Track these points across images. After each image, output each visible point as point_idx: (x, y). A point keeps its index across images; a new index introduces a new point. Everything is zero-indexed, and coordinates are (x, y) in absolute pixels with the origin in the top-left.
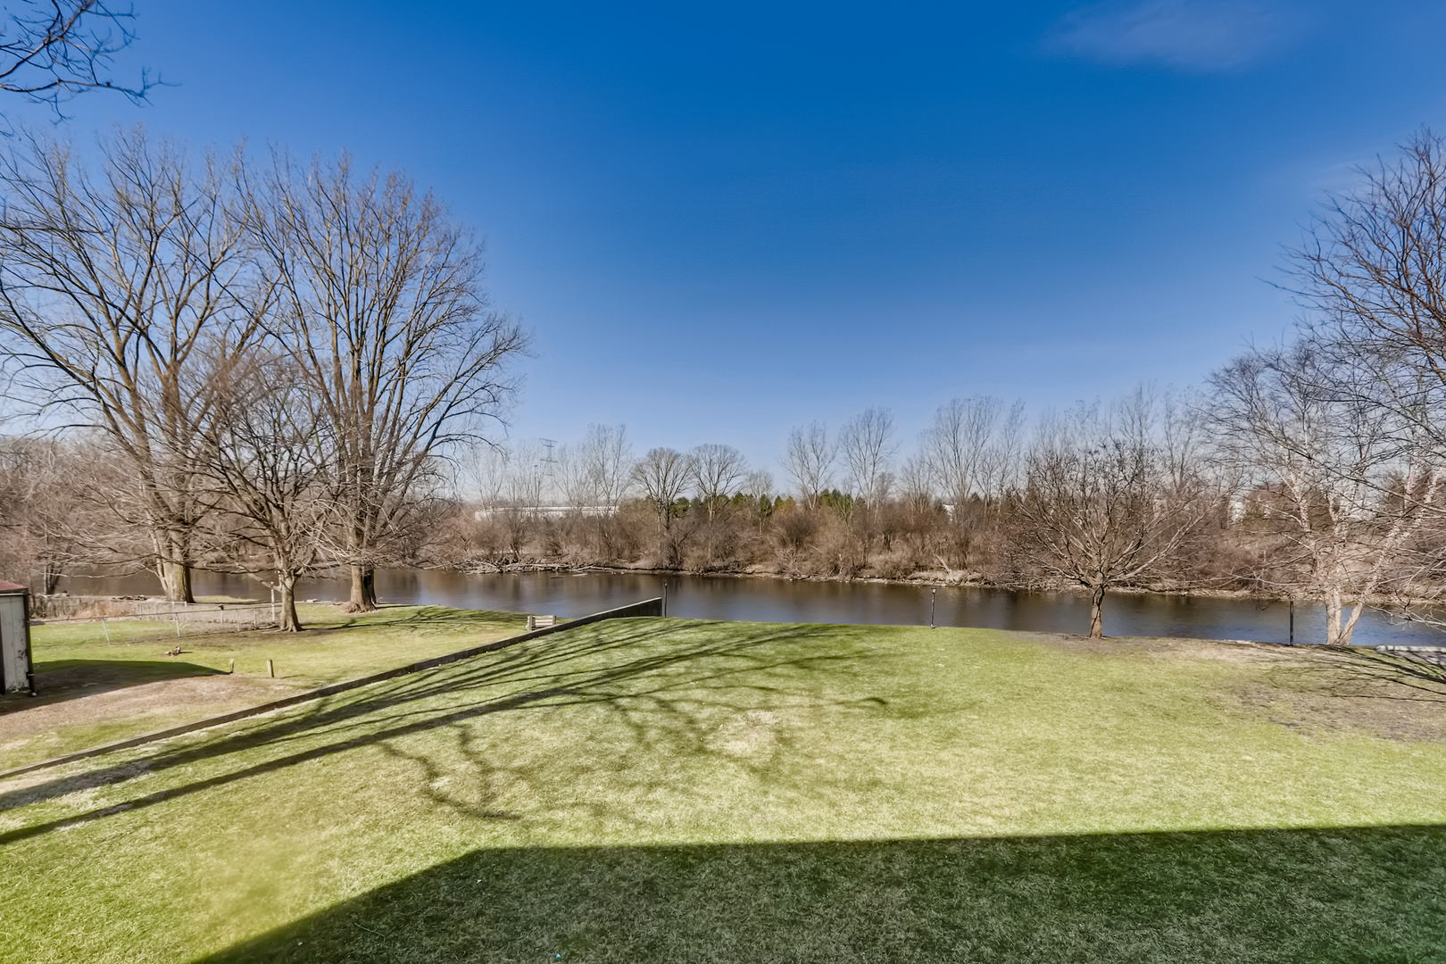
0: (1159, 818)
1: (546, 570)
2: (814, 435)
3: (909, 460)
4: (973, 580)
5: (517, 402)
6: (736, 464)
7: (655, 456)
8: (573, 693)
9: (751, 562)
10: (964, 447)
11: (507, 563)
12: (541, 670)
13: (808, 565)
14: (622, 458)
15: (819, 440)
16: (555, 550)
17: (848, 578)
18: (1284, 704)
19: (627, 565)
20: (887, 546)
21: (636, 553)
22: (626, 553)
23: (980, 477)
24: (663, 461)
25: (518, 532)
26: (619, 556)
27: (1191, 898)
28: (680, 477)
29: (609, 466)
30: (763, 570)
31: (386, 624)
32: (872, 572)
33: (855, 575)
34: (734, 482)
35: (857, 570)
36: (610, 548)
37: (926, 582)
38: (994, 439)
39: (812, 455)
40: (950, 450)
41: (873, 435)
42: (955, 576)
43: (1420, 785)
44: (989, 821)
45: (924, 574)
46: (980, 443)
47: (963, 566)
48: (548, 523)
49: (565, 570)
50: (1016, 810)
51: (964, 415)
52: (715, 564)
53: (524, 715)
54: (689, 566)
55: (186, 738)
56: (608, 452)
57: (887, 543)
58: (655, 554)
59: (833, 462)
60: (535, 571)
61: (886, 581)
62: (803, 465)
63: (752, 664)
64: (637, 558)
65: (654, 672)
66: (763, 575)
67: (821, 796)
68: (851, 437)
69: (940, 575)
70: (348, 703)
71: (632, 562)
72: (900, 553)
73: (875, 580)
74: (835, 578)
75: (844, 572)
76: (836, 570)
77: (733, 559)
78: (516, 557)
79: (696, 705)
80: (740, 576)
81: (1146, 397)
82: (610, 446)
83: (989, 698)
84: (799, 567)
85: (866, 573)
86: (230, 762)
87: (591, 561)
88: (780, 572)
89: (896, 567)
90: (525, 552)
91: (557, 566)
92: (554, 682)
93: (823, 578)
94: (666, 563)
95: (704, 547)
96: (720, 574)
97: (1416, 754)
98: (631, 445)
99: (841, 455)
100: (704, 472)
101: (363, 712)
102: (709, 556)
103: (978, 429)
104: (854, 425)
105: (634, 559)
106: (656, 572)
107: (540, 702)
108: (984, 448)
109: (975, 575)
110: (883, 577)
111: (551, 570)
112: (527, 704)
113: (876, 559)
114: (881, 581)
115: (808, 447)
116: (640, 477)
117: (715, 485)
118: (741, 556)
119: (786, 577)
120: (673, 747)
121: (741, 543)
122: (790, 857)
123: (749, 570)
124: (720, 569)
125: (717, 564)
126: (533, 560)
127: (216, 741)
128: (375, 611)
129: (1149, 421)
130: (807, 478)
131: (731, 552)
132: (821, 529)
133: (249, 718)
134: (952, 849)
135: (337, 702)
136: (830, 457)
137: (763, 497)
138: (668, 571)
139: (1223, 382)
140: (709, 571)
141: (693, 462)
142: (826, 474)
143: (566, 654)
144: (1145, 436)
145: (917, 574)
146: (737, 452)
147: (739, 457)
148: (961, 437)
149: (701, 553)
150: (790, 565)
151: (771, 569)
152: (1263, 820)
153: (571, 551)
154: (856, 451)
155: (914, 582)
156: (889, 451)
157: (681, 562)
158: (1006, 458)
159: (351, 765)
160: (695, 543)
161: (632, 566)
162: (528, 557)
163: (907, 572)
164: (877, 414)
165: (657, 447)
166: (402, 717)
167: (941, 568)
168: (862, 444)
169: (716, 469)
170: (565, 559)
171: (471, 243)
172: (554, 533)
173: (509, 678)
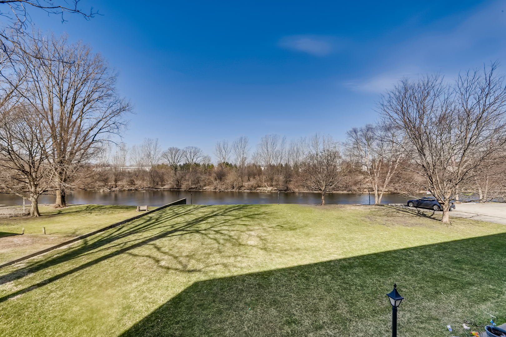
0: (373, 250)
1: (129, 190)
2: (224, 145)
3: (254, 153)
4: (275, 190)
5: (127, 129)
6: (199, 153)
7: (171, 150)
8: (183, 230)
9: (205, 186)
10: (270, 149)
11: (113, 187)
12: (164, 224)
13: (224, 186)
14: (157, 150)
15: (226, 146)
16: (132, 183)
17: (237, 190)
18: (379, 219)
19: (160, 187)
20: (249, 180)
21: (163, 183)
22: (160, 183)
23: (275, 158)
24: (174, 151)
25: (117, 176)
26: (157, 184)
27: (393, 268)
28: (179, 157)
29: (152, 153)
30: (209, 188)
31: (76, 212)
32: (244, 188)
33: (239, 189)
34: (199, 159)
35: (240, 188)
36: (154, 182)
37: (261, 191)
38: (278, 147)
39: (223, 151)
40: (265, 150)
41: (243, 145)
42: (269, 189)
43: (419, 236)
44: (335, 255)
45: (260, 188)
46: (274, 148)
47: (272, 186)
48: (129, 173)
49: (136, 190)
50: (340, 252)
51: (269, 140)
52: (192, 187)
53: (171, 239)
54: (184, 187)
55: (34, 259)
56: (152, 148)
57: (249, 179)
58: (171, 183)
59: (230, 153)
60: (124, 190)
61: (249, 191)
62: (220, 153)
63: (234, 218)
64: (164, 185)
65: (204, 222)
66: (209, 190)
67: (287, 254)
68: (236, 145)
69: (265, 189)
70: (96, 240)
71: (163, 186)
72: (253, 182)
73: (246, 191)
74: (233, 190)
75: (236, 188)
76: (233, 188)
77: (199, 185)
78: (116, 185)
79: (228, 231)
80: (201, 190)
81: (318, 137)
82: (152, 146)
83: (311, 224)
84: (221, 187)
85: (243, 188)
86: (66, 266)
87: (147, 186)
88: (215, 189)
89: (252, 186)
90: (119, 184)
91: (133, 188)
92: (172, 227)
93: (229, 191)
94: (175, 186)
95: (188, 180)
96: (194, 190)
97: (414, 229)
98: (160, 146)
99: (233, 151)
100: (188, 156)
101: (106, 243)
102: (190, 184)
103: (274, 144)
104: (236, 141)
105: (163, 185)
106: (171, 190)
107: (173, 234)
108: (275, 150)
109: (276, 188)
110: (248, 190)
111: (131, 190)
112: (169, 235)
113: (246, 184)
114: (247, 191)
115: (222, 148)
116: (165, 157)
117: (192, 160)
118: (202, 184)
119: (217, 190)
120: (231, 244)
121: (202, 179)
122: (292, 271)
123: (204, 188)
124: (194, 188)
125: (193, 186)
126: (123, 186)
127: (50, 259)
128: (66, 207)
129: (319, 144)
130: (222, 158)
131: (198, 182)
132: (228, 174)
133: (55, 249)
134: (332, 264)
135: (91, 241)
136: (229, 151)
137: (208, 164)
138: (176, 189)
139: (350, 134)
140: (190, 189)
141: (184, 152)
142: (228, 157)
143: (168, 218)
144: (318, 148)
145: (258, 188)
146: (200, 149)
147: (201, 151)
148: (269, 146)
149: (188, 183)
150: (218, 187)
151: (212, 188)
152: (395, 248)
153: (138, 183)
154: (237, 150)
155: (258, 191)
156: (247, 150)
157: (181, 186)
158: (282, 153)
159: (122, 261)
160: (185, 180)
161: (162, 188)
162: (121, 185)
163: (255, 188)
164: (243, 139)
165: (172, 147)
166: (126, 243)
167: (265, 187)
168: (239, 147)
169: (193, 155)
170: (136, 186)
171: (113, 72)
172: (133, 177)
173: (154, 227)
